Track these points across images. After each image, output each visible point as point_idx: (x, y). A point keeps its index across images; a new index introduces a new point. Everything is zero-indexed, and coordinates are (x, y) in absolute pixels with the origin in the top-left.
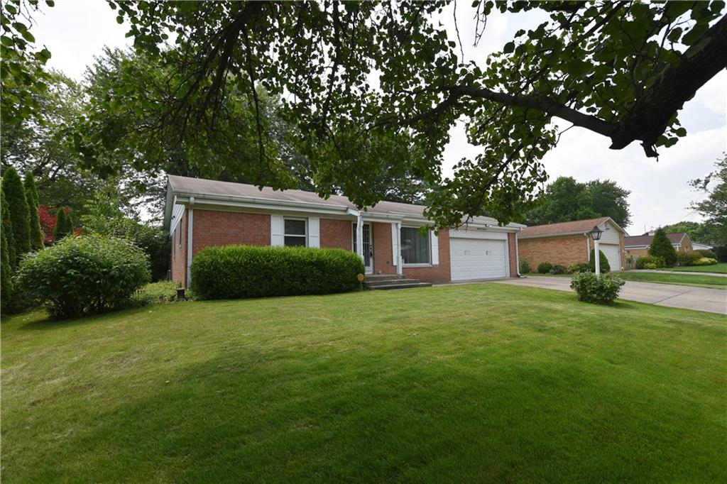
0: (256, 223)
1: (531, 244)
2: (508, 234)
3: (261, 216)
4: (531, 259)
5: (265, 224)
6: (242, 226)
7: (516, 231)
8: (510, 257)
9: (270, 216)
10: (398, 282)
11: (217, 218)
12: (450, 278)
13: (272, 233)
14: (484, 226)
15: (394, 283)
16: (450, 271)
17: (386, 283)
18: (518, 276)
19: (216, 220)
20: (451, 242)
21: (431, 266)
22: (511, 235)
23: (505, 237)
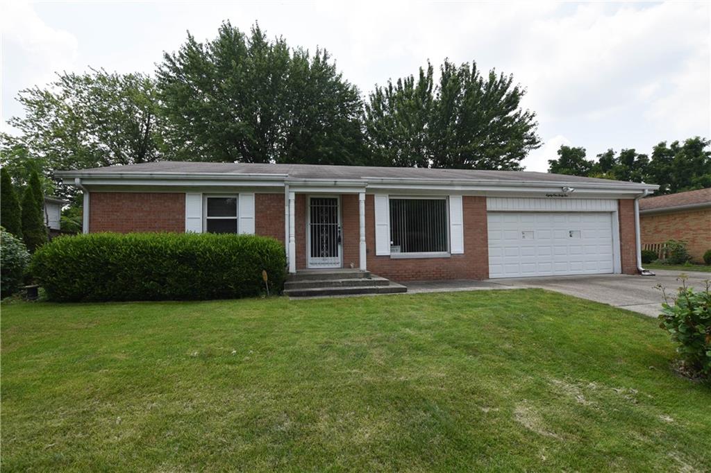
0: (166, 204)
1: (691, 217)
2: (619, 202)
3: (174, 196)
4: (693, 241)
5: (178, 205)
6: (148, 209)
7: (637, 196)
8: (621, 240)
9: (185, 194)
10: (343, 284)
11: (118, 201)
12: (488, 273)
13: (187, 215)
14: (559, 191)
15: (337, 284)
16: (488, 265)
17: (330, 284)
18: (639, 272)
19: (117, 203)
20: (491, 220)
21: (449, 256)
22: (625, 203)
23: (613, 206)
